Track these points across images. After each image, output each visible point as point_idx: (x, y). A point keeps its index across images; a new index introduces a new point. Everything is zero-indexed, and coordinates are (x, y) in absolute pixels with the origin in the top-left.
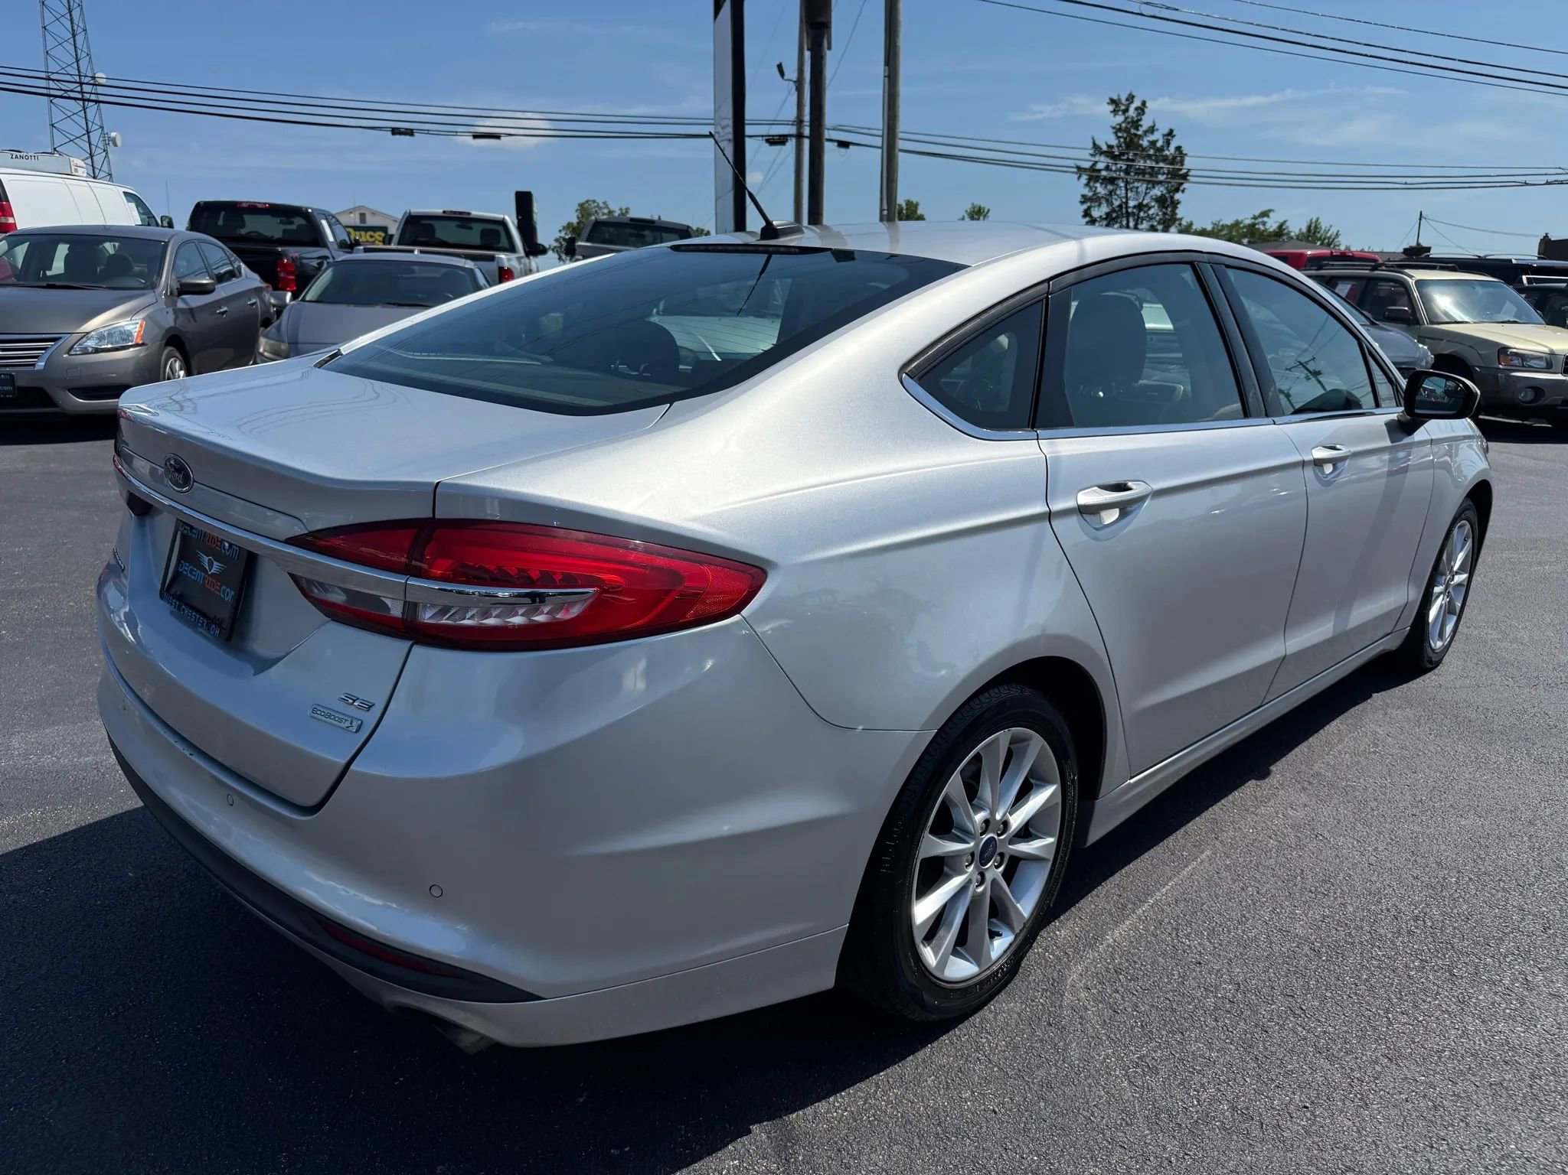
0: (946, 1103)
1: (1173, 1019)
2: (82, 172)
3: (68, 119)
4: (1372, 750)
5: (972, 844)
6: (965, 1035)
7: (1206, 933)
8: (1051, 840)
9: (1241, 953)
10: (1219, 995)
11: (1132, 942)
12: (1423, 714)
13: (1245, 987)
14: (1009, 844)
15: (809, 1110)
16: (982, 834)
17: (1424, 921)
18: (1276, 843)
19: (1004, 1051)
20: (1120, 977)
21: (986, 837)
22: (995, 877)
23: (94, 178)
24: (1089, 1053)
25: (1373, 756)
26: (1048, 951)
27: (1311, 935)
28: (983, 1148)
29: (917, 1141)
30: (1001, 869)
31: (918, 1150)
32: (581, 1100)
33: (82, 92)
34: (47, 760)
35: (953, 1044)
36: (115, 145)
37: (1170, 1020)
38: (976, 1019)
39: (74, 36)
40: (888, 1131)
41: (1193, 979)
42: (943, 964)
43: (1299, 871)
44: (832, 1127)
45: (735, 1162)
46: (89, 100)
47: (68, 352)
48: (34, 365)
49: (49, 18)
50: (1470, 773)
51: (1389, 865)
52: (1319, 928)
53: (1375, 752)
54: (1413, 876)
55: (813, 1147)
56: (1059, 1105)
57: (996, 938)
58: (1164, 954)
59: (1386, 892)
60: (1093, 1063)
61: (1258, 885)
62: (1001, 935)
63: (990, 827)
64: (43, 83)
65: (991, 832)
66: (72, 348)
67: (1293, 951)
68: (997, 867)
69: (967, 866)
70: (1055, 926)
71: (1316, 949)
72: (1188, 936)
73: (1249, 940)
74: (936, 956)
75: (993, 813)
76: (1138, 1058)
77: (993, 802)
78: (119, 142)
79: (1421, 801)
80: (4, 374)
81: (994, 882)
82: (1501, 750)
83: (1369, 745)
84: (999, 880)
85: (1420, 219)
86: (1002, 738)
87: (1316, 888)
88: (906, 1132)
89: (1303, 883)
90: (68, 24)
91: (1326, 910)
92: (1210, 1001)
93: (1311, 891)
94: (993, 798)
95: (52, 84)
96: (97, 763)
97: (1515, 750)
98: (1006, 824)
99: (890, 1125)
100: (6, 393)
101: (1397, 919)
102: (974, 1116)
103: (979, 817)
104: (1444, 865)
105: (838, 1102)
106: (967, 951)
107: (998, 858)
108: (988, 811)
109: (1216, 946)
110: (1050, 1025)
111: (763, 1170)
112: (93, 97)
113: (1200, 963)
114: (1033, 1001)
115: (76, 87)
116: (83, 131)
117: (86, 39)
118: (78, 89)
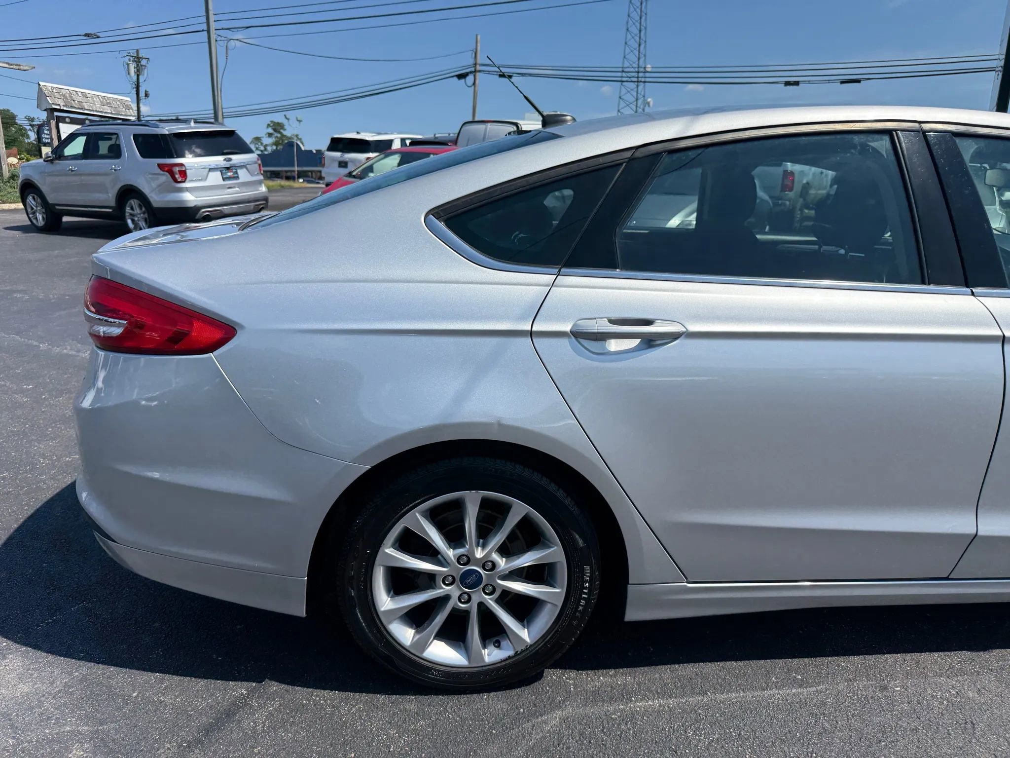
3: (629, 93)
5: (446, 569)
8: (558, 590)
16: (462, 564)
21: (466, 567)
33: (638, 77)
36: (649, 106)
39: (640, 46)
45: (244, 692)
46: (641, 82)
49: (629, 37)
63: (472, 562)
64: (619, 74)
65: (473, 566)
68: (489, 594)
77: (470, 542)
78: (651, 104)
81: (481, 604)
95: (624, 74)
98: (494, 564)
103: (457, 552)
107: (490, 588)
108: (467, 549)
112: (643, 80)
115: (635, 75)
116: (634, 99)
117: (645, 47)
118: (636, 76)
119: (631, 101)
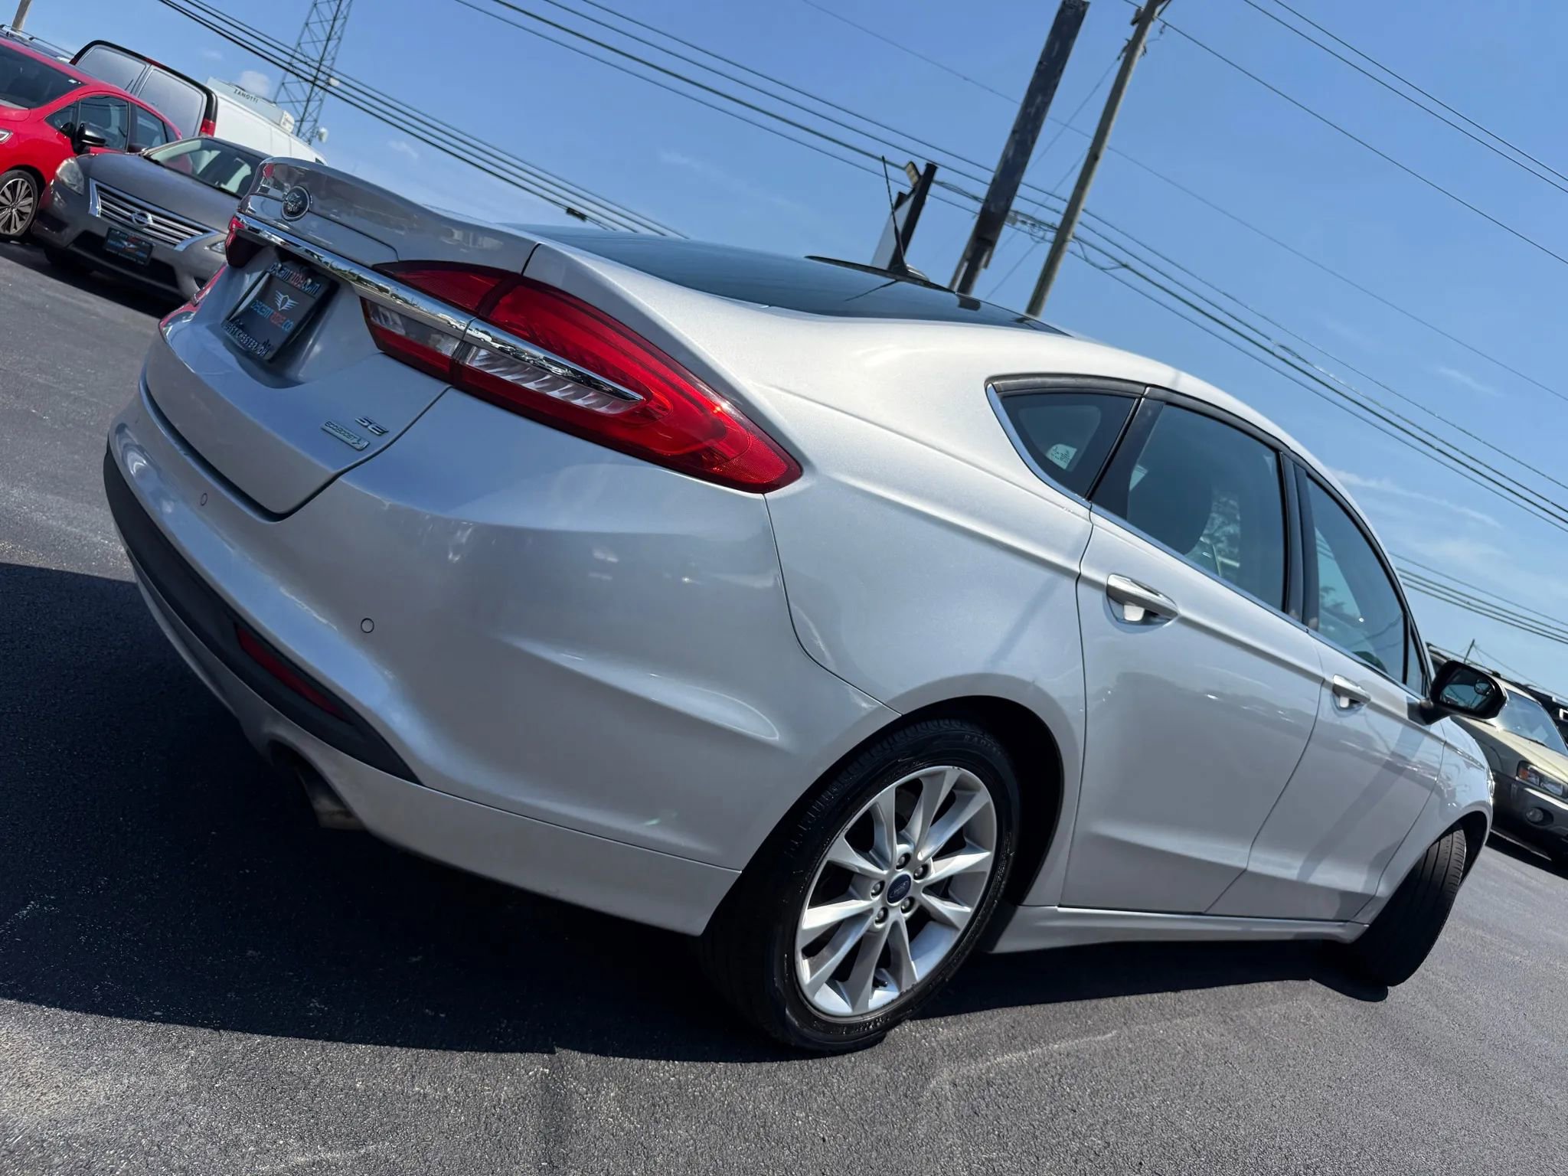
0: (777, 1113)
1: (1032, 1143)
2: (289, 127)
3: (291, 104)
4: (1302, 1021)
5: (885, 872)
6: (817, 1069)
7: (1089, 1090)
8: (968, 909)
9: (1119, 1121)
10: (1086, 1144)
11: (1012, 1067)
12: (1362, 1014)
13: (1115, 1148)
14: (923, 892)
15: (637, 1062)
16: (898, 868)
17: (1314, 1172)
18: (1183, 1051)
19: (853, 1097)
20: (991, 1089)
21: (901, 872)
22: (899, 920)
23: (297, 135)
24: (937, 1135)
25: (1302, 1026)
26: (925, 1039)
27: (1196, 1136)
28: (801, 1163)
29: (735, 1130)
30: (907, 915)
31: (734, 1138)
32: (414, 959)
33: (316, 77)
34: (38, 516)
35: (802, 1070)
36: (320, 139)
37: (1029, 1142)
38: (834, 1061)
39: (328, 39)
40: (710, 1110)
41: (1064, 1120)
42: (815, 986)
43: (1199, 1082)
44: (654, 1084)
45: (545, 1070)
46: (318, 86)
47: (210, 247)
48: (175, 245)
49: (314, 18)
50: (1396, 1078)
51: (1292, 1114)
52: (1206, 1134)
53: (1305, 1024)
54: (1314, 1133)
55: (628, 1091)
56: (891, 1162)
57: (880, 987)
58: (1041, 1090)
59: (1283, 1133)
60: (939, 1143)
61: (1155, 1075)
62: (885, 986)
63: (908, 865)
64: (288, 59)
65: (910, 869)
66: (215, 244)
67: (1173, 1141)
68: (904, 911)
69: (873, 895)
70: (940, 1023)
71: (1197, 1149)
72: (1070, 1086)
73: (1131, 1114)
74: (812, 975)
75: (917, 849)
76: (986, 1158)
77: (920, 838)
78: (324, 139)
79: (1340, 1079)
80: (146, 242)
81: (895, 925)
82: (1432, 1073)
83: (1301, 1016)
84: (901, 924)
85: (1471, 647)
86: (952, 774)
87: (1213, 1102)
88: (728, 1118)
89: (1200, 1092)
90: (328, 29)
91: (1217, 1123)
92: (1075, 1146)
93: (1206, 1102)
94: (921, 835)
96: (81, 536)
97: (1446, 1079)
98: (926, 868)
99: (714, 1107)
100: (142, 259)
101: (1287, 1159)
102: (801, 1134)
103: (901, 848)
104: (1348, 1138)
105: (668, 1066)
106: (845, 987)
107: (908, 902)
108: (913, 847)
109: (1096, 1104)
110: (906, 1096)
111: (570, 1088)
112: (324, 85)
113: (1075, 1111)
114: (895, 1070)
115: (314, 72)
116: (305, 99)
117: (343, 25)
118: (314, 74)
119: (300, 99)
